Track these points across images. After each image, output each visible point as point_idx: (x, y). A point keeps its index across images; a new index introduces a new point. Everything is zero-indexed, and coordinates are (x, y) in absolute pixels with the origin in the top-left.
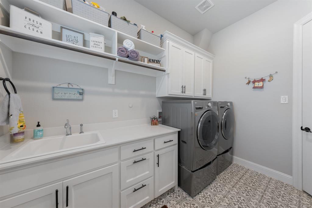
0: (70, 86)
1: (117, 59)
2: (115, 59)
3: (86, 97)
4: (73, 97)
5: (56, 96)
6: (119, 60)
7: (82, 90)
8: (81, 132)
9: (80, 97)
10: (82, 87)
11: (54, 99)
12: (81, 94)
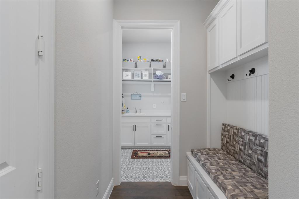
0: (137, 94)
1: (153, 81)
2: (152, 81)
3: (142, 98)
4: (137, 98)
5: (132, 98)
6: (154, 81)
7: (141, 95)
8: (140, 113)
9: (140, 98)
10: (140, 94)
11: (132, 99)
12: (140, 97)
